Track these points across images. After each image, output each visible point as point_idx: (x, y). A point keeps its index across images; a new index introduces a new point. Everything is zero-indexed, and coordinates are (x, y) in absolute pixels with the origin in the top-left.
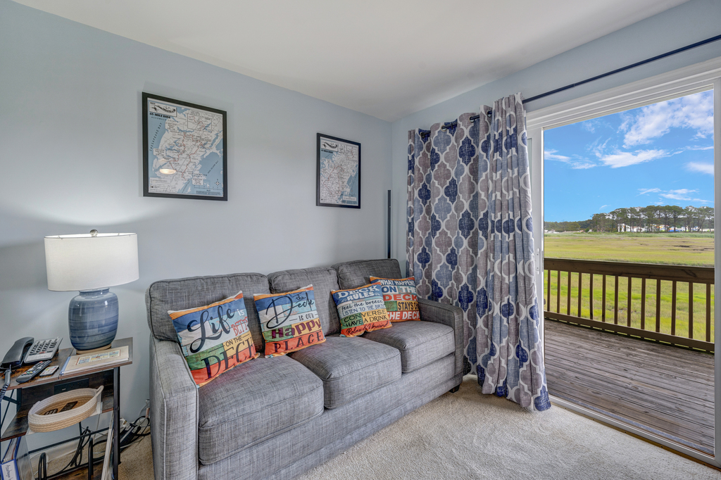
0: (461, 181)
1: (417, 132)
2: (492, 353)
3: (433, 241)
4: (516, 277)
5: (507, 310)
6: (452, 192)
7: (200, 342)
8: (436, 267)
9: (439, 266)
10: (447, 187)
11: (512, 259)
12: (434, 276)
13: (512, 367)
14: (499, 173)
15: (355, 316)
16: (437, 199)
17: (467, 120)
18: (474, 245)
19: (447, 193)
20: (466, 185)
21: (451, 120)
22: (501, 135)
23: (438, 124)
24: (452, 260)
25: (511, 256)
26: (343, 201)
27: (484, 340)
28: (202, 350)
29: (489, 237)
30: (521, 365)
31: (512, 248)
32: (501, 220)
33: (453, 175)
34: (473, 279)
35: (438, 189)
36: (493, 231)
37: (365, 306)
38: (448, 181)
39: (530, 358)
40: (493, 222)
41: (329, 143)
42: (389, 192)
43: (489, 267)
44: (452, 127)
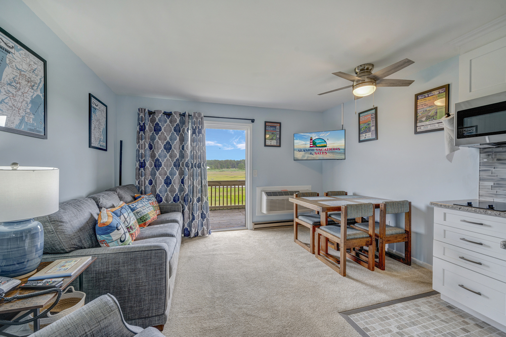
0: (175, 143)
1: (147, 111)
2: (193, 219)
3: (157, 173)
4: (201, 187)
5: (199, 200)
6: (168, 147)
7: (124, 235)
8: (159, 187)
9: (161, 186)
10: (165, 145)
11: (200, 179)
12: (158, 192)
13: (200, 223)
14: (195, 143)
15: (146, 215)
16: (160, 150)
17: (178, 115)
18: (182, 173)
19: (165, 148)
20: (178, 146)
21: (168, 111)
22: (196, 127)
23: (161, 111)
24: (168, 182)
25: (200, 178)
26: (100, 145)
27: (188, 216)
28: (126, 240)
29: (190, 170)
30: (203, 220)
31: (200, 174)
32: (196, 163)
33: (168, 139)
34: (182, 190)
35: (160, 145)
36: (192, 167)
37: (147, 209)
38: (165, 142)
39: (207, 216)
40: (192, 164)
41: (95, 102)
42: (121, 142)
43: (190, 183)
44: (168, 114)
